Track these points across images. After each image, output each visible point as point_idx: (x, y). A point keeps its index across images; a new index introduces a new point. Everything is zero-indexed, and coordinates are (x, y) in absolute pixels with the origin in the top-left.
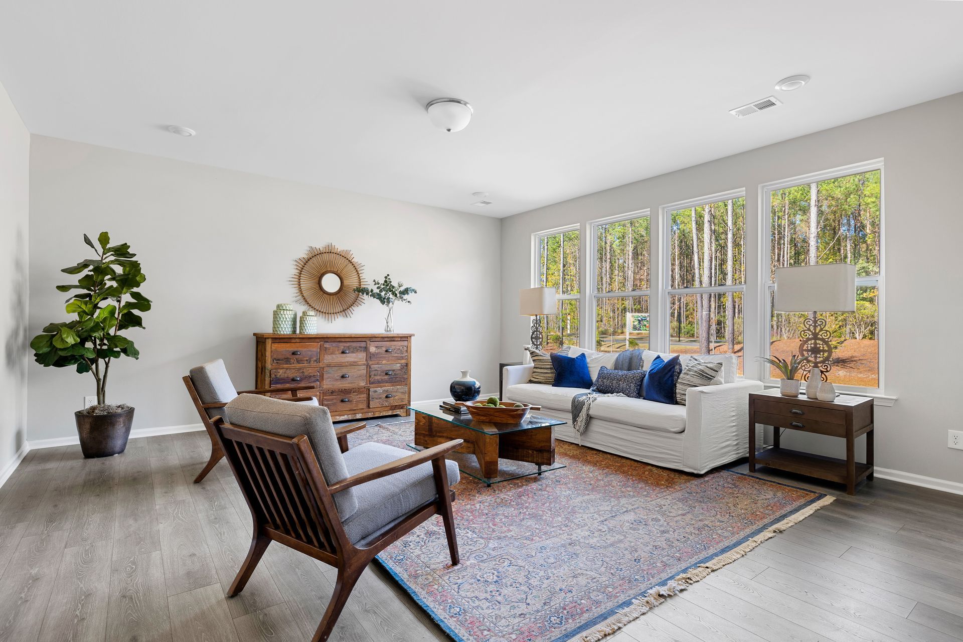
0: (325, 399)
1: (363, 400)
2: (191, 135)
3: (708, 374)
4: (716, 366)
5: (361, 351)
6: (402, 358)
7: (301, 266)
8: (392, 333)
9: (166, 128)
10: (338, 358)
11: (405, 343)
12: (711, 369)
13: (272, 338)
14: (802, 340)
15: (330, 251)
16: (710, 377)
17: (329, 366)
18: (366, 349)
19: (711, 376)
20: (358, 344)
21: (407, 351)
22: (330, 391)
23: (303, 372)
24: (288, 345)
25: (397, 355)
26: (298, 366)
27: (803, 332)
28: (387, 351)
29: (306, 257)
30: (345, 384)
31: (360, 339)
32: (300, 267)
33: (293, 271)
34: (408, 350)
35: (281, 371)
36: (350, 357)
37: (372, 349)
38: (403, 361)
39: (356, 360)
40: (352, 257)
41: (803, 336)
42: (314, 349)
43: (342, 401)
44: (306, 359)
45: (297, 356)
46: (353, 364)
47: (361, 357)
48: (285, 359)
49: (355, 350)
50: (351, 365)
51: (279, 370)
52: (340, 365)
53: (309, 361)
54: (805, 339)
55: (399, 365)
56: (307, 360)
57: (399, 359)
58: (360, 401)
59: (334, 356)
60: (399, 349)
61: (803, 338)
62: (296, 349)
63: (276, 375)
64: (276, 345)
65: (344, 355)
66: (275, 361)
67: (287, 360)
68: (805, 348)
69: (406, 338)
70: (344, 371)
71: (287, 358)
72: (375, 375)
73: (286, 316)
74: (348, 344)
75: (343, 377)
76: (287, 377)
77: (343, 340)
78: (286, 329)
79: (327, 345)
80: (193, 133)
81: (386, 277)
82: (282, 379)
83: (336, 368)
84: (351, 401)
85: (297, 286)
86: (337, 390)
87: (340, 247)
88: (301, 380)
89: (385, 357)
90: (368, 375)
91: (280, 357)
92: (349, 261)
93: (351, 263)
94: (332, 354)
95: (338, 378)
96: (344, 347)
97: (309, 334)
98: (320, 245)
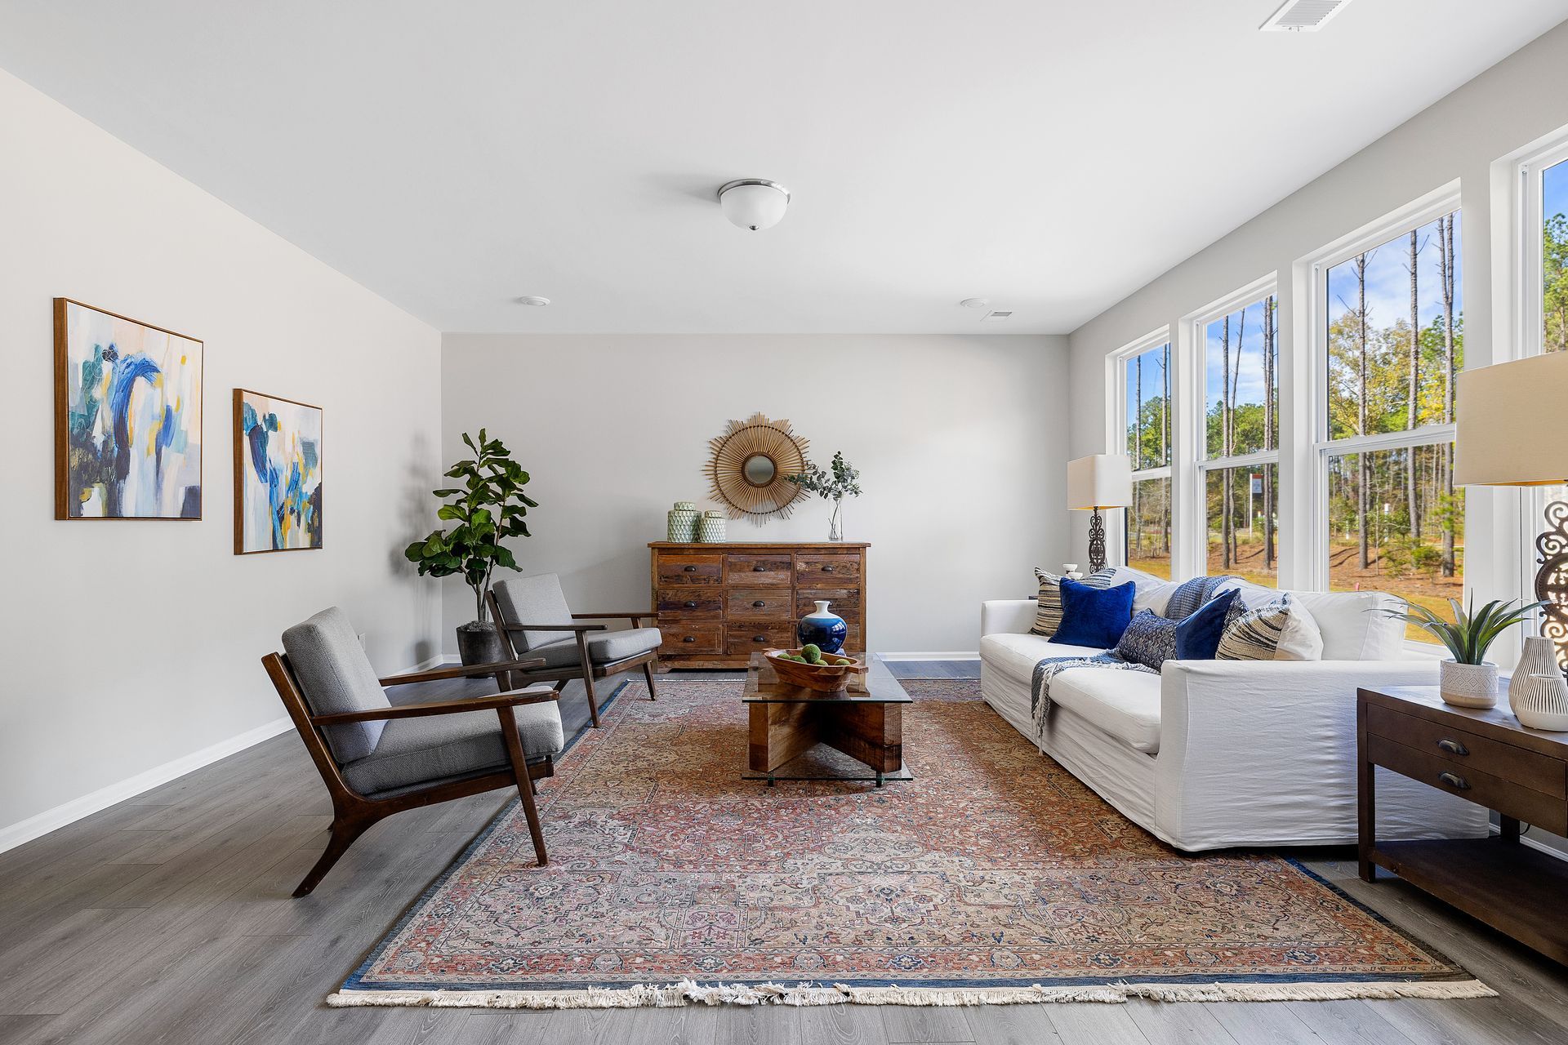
0: (730, 635)
1: (786, 641)
2: (545, 304)
3: (1259, 634)
4: (1274, 618)
5: (783, 568)
6: (850, 581)
7: (718, 449)
8: (840, 542)
9: (520, 301)
10: (748, 577)
11: (856, 558)
12: (1266, 623)
13: (658, 548)
14: (1543, 560)
15: (757, 424)
16: (1265, 641)
17: (735, 587)
18: (790, 566)
19: (1266, 638)
20: (778, 558)
21: (858, 570)
22: (738, 624)
23: (699, 595)
24: (679, 557)
25: (841, 576)
26: (693, 586)
27: (1544, 540)
28: (823, 569)
29: (723, 435)
30: (759, 616)
31: (781, 551)
32: (716, 450)
33: (707, 456)
34: (860, 568)
35: (671, 593)
36: (768, 577)
37: (801, 566)
38: (851, 586)
39: (774, 581)
40: (791, 429)
41: (1546, 551)
42: (715, 565)
43: (755, 640)
44: (703, 577)
45: (691, 574)
46: (772, 587)
47: (782, 576)
48: (676, 576)
49: (776, 566)
50: (769, 589)
51: (668, 591)
52: (752, 588)
53: (707, 580)
54: (1549, 558)
55: (845, 591)
56: (705, 580)
57: (845, 583)
58: (782, 641)
59: (743, 575)
60: (846, 567)
61: (1545, 554)
62: (689, 564)
63: (663, 598)
64: (664, 557)
65: (758, 573)
66: (663, 579)
67: (678, 578)
68: (1551, 580)
69: (859, 549)
70: (758, 596)
71: (679, 576)
72: (805, 605)
73: (686, 518)
74: (763, 558)
75: (756, 605)
76: (679, 601)
77: (755, 552)
78: (684, 536)
79: (732, 559)
80: (547, 301)
81: (836, 456)
82: (672, 603)
83: (746, 592)
84: (768, 641)
85: (712, 476)
86: (747, 624)
87: (772, 417)
88: (697, 606)
89: (820, 579)
90: (794, 605)
91: (669, 574)
92: (786, 435)
93: (789, 438)
94: (740, 571)
95: (750, 605)
96: (758, 562)
97: (711, 544)
98: (743, 417)
